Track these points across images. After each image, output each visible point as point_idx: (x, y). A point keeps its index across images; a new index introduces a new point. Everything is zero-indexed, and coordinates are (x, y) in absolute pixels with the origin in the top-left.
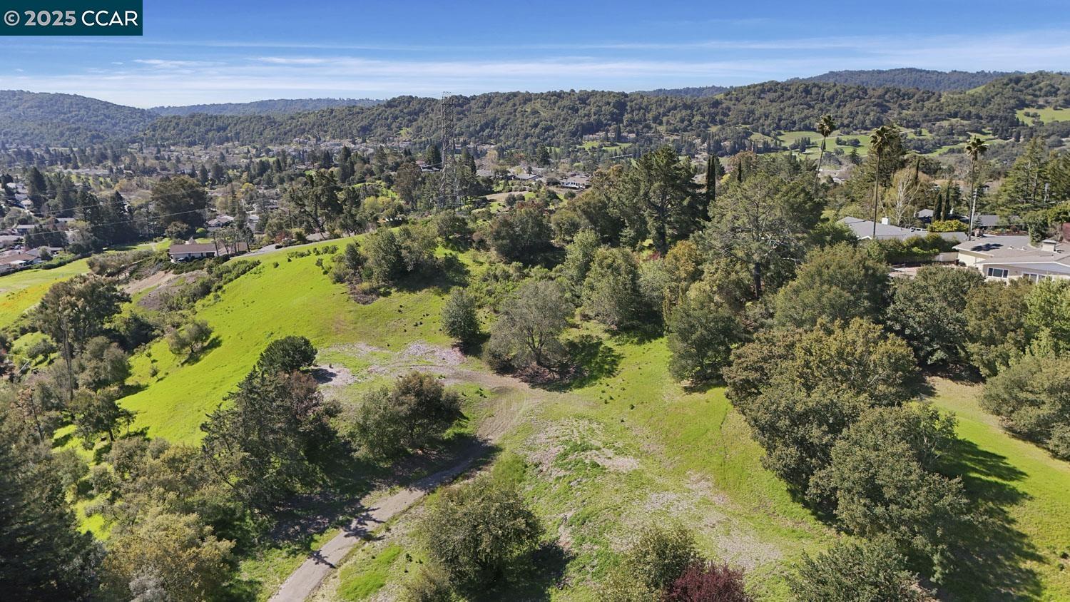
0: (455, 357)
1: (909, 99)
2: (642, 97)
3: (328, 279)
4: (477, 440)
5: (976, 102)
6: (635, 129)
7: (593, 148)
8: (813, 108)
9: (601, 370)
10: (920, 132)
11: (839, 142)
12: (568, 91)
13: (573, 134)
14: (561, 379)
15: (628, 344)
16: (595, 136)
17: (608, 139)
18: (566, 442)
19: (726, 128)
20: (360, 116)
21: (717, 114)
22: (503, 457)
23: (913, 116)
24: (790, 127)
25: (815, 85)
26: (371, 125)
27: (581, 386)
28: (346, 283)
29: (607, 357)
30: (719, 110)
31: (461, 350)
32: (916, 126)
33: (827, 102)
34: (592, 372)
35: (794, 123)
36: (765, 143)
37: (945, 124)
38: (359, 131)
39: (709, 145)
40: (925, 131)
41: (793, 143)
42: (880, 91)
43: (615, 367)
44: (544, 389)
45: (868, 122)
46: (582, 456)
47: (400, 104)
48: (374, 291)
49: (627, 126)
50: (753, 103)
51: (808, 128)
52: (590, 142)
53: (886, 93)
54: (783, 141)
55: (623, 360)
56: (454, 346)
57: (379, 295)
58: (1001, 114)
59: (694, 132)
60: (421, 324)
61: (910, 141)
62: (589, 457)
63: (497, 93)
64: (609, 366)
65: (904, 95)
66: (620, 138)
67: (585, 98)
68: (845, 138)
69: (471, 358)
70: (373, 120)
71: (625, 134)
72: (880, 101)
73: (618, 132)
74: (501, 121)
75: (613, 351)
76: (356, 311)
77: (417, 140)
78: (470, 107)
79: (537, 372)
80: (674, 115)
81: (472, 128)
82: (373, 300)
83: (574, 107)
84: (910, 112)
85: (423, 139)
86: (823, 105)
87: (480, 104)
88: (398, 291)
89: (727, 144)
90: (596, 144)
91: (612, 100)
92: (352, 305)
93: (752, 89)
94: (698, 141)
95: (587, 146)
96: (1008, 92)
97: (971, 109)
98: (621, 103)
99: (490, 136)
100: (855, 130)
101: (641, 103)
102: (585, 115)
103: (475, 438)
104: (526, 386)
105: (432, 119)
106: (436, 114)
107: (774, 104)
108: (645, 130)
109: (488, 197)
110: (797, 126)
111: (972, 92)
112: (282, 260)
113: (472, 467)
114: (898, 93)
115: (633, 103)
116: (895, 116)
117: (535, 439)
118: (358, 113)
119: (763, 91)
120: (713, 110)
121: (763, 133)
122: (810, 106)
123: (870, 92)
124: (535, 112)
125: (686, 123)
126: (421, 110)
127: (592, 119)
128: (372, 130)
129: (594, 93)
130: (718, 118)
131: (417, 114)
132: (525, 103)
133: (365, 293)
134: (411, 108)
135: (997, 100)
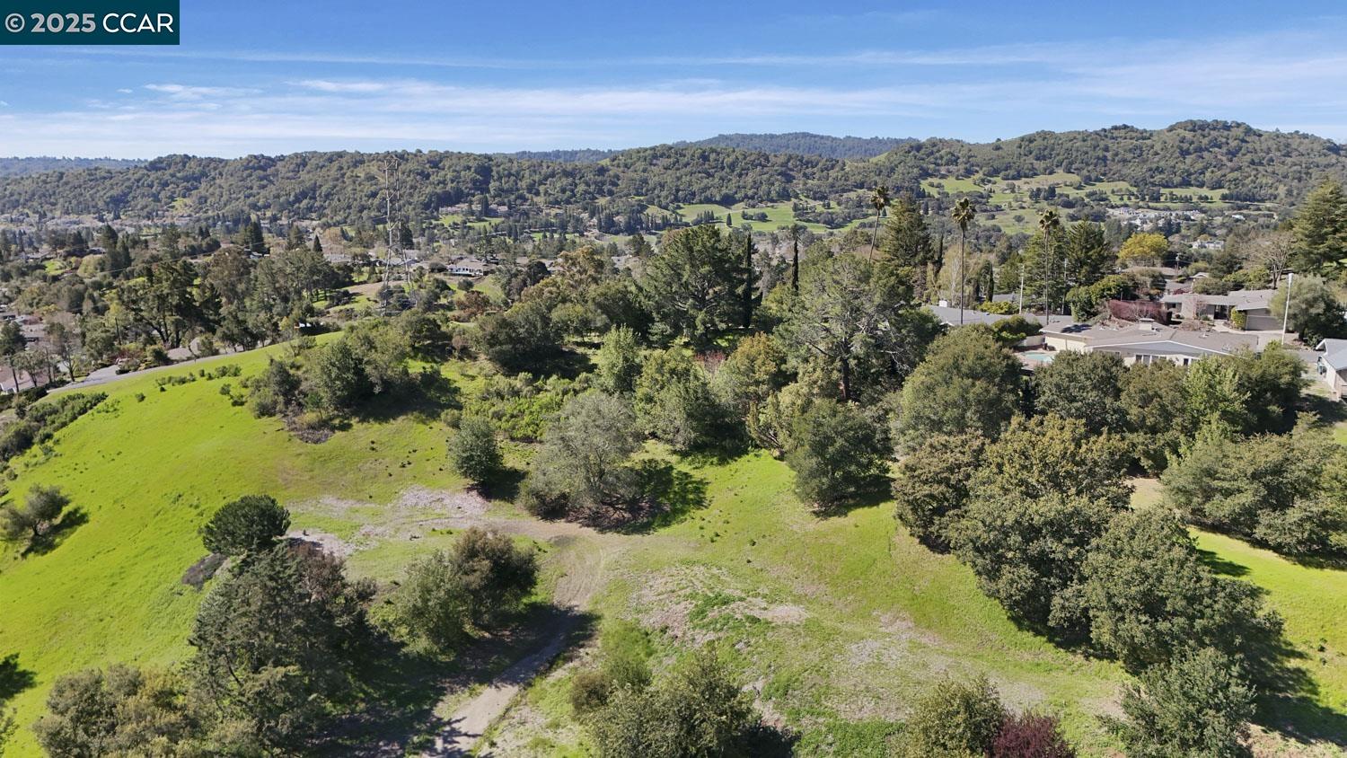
0: (474, 502)
1: (813, 167)
2: (511, 161)
3: (246, 412)
4: (557, 609)
5: (881, 172)
6: (506, 200)
7: (455, 224)
8: (713, 176)
9: (685, 501)
10: (829, 205)
11: (745, 216)
12: (414, 151)
13: (426, 206)
14: (635, 518)
15: (707, 466)
16: (454, 209)
17: (472, 213)
18: (693, 596)
19: (617, 200)
20: (108, 183)
21: (603, 183)
22: (605, 625)
23: (819, 187)
24: (690, 199)
25: (713, 151)
26: (126, 195)
27: (666, 523)
28: (279, 416)
29: (686, 484)
30: (606, 177)
31: (480, 494)
32: (823, 198)
33: (727, 170)
34: (673, 504)
35: (693, 194)
36: (664, 218)
37: (853, 195)
38: (107, 204)
39: (600, 220)
40: (833, 204)
41: (695, 217)
42: (782, 159)
43: (702, 495)
44: (618, 532)
45: (773, 194)
46: (726, 610)
47: (169, 166)
48: (324, 424)
49: (494, 197)
50: (644, 171)
51: (709, 201)
52: (450, 216)
53: (789, 160)
54: (682, 216)
55: (709, 487)
56: (470, 489)
57: (333, 429)
58: (906, 184)
59: (579, 205)
60: (409, 463)
61: (820, 214)
62: (738, 611)
63: (315, 152)
64: (693, 496)
65: (807, 163)
66: (487, 212)
67: (436, 161)
68: (750, 211)
69: (497, 502)
70: (130, 188)
71: (493, 206)
72: (784, 169)
73: (485, 204)
74: (324, 189)
75: (691, 477)
76: (308, 454)
77: (201, 214)
78: (277, 170)
79: (598, 513)
80: (553, 184)
81: (282, 199)
82: (326, 436)
83: (423, 172)
84: (816, 182)
85: (210, 213)
86: (723, 173)
87: (292, 167)
88: (362, 421)
89: (620, 219)
90: (458, 219)
91: (473, 164)
92: (298, 446)
93: (642, 154)
94: (585, 216)
95: (447, 221)
96: (910, 160)
97: (876, 178)
98: (485, 168)
99: (310, 209)
100: (761, 202)
101: (511, 168)
102: (439, 183)
103: (552, 607)
104: (591, 531)
105: (220, 187)
106: (226, 179)
107: (669, 172)
108: (519, 202)
109: (351, 289)
110: (697, 198)
111: (874, 160)
112: (150, 389)
113: (568, 646)
114: (801, 161)
115: (501, 168)
116: (801, 186)
117: (639, 597)
118: (105, 178)
119: (655, 157)
120: (599, 179)
121: (660, 206)
122: (709, 175)
123: (772, 159)
124: (371, 178)
125: (568, 193)
126: (203, 174)
127: (448, 188)
128: (128, 202)
129: (447, 155)
130: (606, 188)
131: (198, 179)
132: (355, 166)
133: (312, 427)
134: (188, 171)
135: (900, 169)
